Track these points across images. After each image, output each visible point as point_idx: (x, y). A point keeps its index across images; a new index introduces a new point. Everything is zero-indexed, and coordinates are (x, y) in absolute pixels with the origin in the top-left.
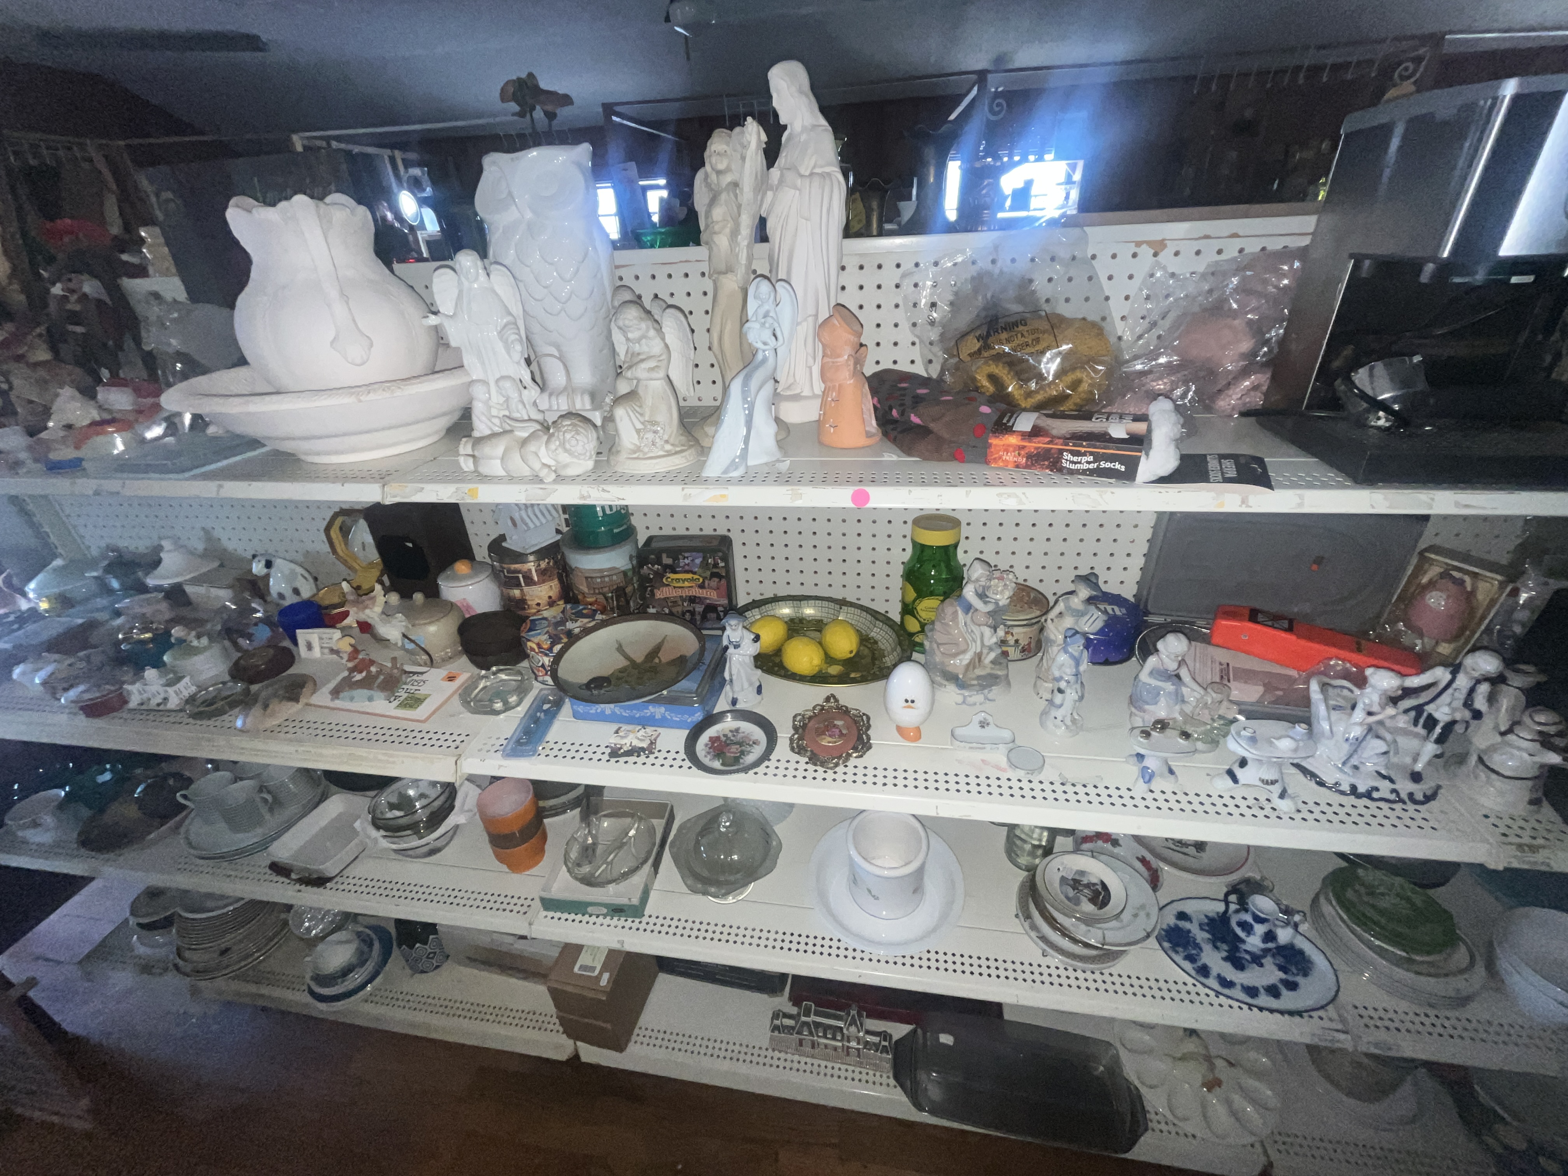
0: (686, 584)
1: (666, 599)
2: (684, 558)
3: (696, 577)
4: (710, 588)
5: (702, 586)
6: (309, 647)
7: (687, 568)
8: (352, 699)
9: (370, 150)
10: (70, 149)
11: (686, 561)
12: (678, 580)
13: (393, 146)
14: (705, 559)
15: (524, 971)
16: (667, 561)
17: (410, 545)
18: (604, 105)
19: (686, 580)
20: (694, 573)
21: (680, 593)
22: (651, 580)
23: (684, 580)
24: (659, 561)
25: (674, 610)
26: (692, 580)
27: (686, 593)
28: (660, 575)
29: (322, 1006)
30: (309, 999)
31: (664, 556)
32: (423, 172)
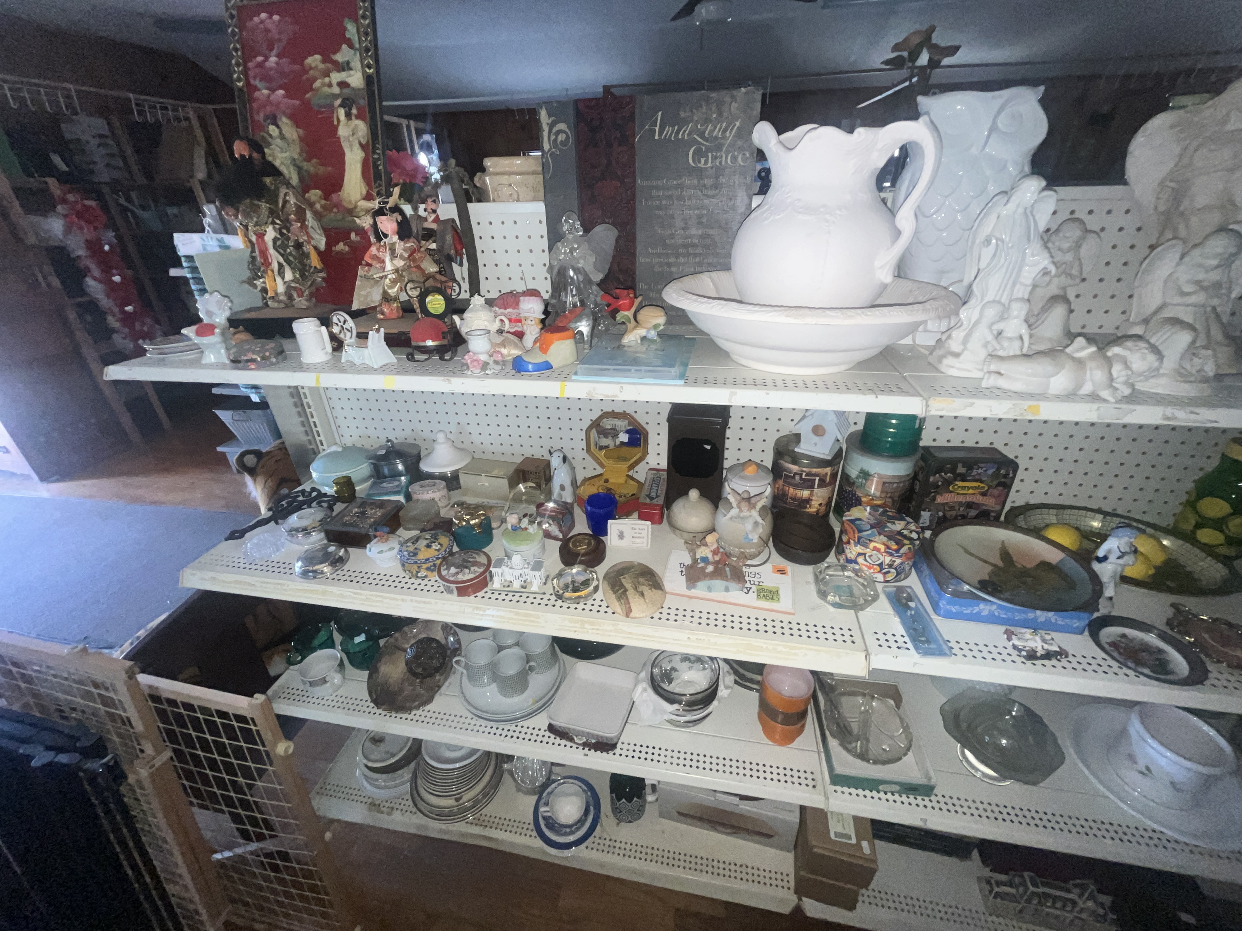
0: (971, 491)
1: (943, 505)
2: (979, 468)
3: (982, 485)
4: (992, 496)
5: (984, 494)
6: (621, 536)
7: (977, 477)
8: (710, 589)
9: (395, 120)
10: (177, 110)
11: (980, 471)
12: (963, 488)
13: (408, 117)
14: (999, 469)
15: (733, 827)
16: (961, 470)
17: (708, 447)
18: (604, 87)
19: (973, 488)
20: (982, 482)
21: (961, 499)
22: (938, 486)
23: (969, 488)
24: (953, 470)
25: (948, 514)
26: (978, 488)
27: (969, 499)
28: (948, 483)
29: (553, 851)
30: (539, 843)
31: (960, 465)
32: (432, 138)
